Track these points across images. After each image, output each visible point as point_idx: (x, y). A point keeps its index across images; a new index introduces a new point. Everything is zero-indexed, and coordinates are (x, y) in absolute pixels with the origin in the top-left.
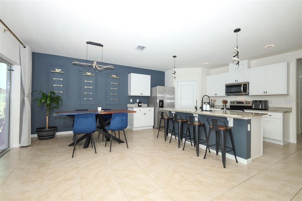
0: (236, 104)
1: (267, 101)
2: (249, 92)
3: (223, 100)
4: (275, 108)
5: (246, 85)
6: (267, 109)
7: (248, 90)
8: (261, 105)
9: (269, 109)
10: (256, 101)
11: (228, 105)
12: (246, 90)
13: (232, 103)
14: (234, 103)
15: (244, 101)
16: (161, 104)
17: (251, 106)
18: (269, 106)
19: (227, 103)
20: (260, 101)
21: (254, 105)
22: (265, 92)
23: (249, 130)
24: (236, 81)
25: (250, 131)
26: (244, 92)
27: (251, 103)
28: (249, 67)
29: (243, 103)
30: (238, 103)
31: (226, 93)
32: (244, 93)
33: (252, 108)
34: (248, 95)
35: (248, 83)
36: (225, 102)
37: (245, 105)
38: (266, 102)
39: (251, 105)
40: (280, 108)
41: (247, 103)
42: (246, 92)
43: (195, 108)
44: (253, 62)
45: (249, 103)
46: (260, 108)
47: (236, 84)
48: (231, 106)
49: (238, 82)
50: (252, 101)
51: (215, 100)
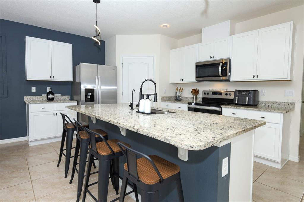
0: (210, 96)
1: (257, 90)
2: (230, 76)
3: (193, 89)
4: (268, 102)
5: (226, 63)
6: (256, 104)
7: (230, 72)
8: (247, 98)
9: (260, 105)
10: (240, 91)
11: (200, 96)
12: (227, 73)
13: (205, 94)
14: (208, 94)
15: (222, 91)
16: (90, 96)
17: (233, 99)
18: (259, 100)
19: (197, 94)
20: (246, 91)
21: (237, 98)
22: (256, 76)
23: (224, 173)
24: (211, 58)
25: (228, 176)
26: (223, 76)
27: (233, 94)
28: (232, 33)
29: (221, 94)
30: (214, 93)
31: (196, 77)
32: (224, 78)
33: (234, 103)
34: (229, 80)
35: (230, 60)
36: (195, 92)
37: (223, 97)
38: (256, 92)
39: (232, 97)
40: (276, 103)
41: (226, 94)
42: (226, 76)
43: (130, 106)
44: (238, 25)
45: (230, 95)
46: (247, 103)
47: (210, 63)
48: (204, 99)
49: (215, 59)
50: (234, 90)
51: (181, 89)
